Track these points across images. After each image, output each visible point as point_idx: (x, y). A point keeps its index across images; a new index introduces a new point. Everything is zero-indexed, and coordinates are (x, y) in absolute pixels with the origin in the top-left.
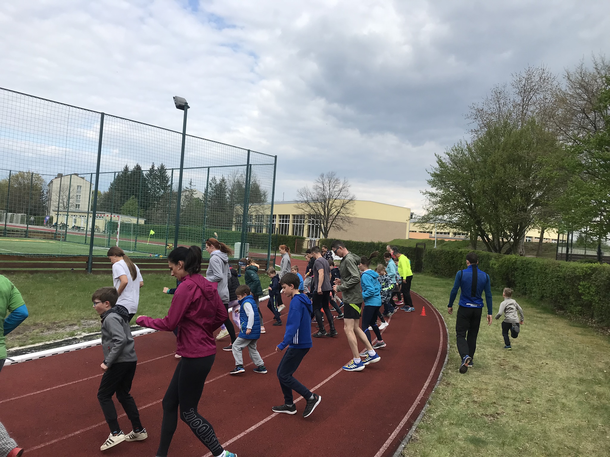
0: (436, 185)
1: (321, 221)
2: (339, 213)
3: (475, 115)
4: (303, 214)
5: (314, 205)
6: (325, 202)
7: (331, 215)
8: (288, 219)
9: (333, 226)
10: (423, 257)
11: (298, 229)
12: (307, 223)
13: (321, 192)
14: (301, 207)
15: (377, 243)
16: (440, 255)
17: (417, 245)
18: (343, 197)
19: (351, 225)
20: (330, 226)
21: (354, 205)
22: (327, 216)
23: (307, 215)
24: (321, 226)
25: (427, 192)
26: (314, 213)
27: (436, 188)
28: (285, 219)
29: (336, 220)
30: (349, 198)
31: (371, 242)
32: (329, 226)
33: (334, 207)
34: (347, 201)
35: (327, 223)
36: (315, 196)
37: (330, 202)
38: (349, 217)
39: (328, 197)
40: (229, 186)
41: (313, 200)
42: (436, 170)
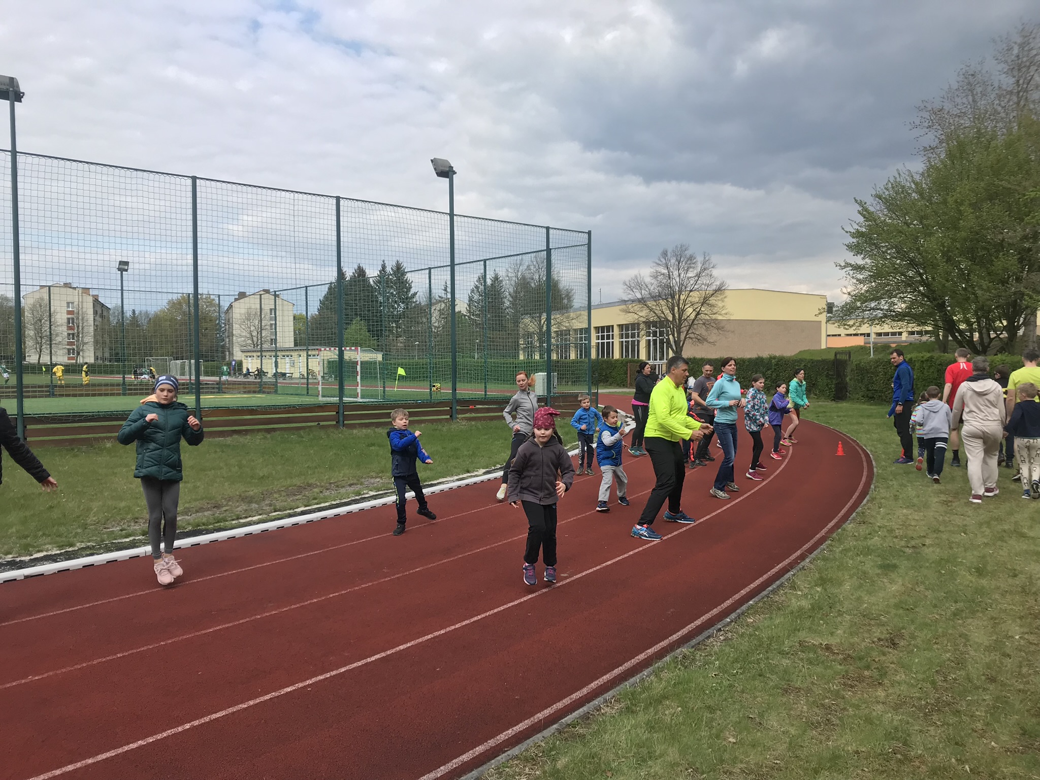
0: (862, 250)
1: (667, 331)
2: (698, 314)
3: (928, 121)
4: (636, 321)
5: (655, 304)
6: (673, 297)
7: (685, 320)
8: (611, 333)
9: (690, 338)
10: (848, 374)
11: (630, 348)
12: (645, 336)
13: (664, 281)
14: (632, 310)
15: (767, 359)
16: (875, 368)
17: (836, 355)
18: (703, 286)
19: (721, 332)
20: (685, 338)
21: (725, 297)
22: (678, 322)
23: (644, 322)
24: (668, 340)
25: (848, 265)
26: (656, 319)
27: (862, 256)
28: (605, 334)
29: (695, 326)
30: (714, 287)
31: (757, 356)
32: (682, 337)
33: (689, 305)
34: (711, 292)
35: (679, 333)
36: (654, 288)
37: (682, 297)
38: (716, 320)
39: (677, 288)
40: (508, 288)
41: (653, 297)
42: (860, 227)
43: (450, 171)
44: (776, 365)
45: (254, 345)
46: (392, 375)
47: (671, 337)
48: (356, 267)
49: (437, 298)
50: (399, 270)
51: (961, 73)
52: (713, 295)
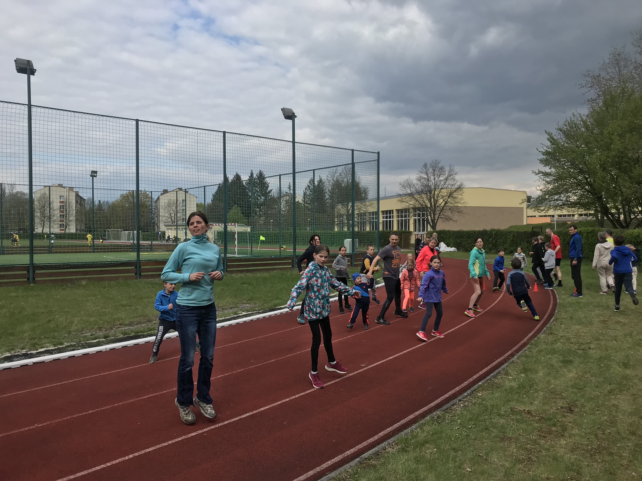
0: (549, 163)
1: (427, 214)
2: (446, 203)
3: (590, 83)
4: (407, 207)
5: (419, 197)
6: (430, 193)
7: (438, 206)
8: (392, 215)
9: (441, 217)
11: (404, 224)
12: (413, 217)
13: (425, 182)
14: (405, 200)
15: (489, 231)
17: (533, 229)
18: (449, 186)
19: (461, 214)
20: (438, 218)
21: (463, 193)
22: (434, 208)
23: (412, 208)
24: (428, 219)
25: (540, 172)
26: (420, 206)
27: (549, 167)
28: (388, 215)
29: (444, 211)
30: (456, 186)
31: (483, 229)
32: (436, 217)
33: (441, 197)
34: (454, 190)
35: (434, 215)
36: (419, 187)
37: (436, 193)
38: (458, 206)
39: (433, 187)
40: (328, 187)
41: (418, 192)
42: (548, 148)
43: (292, 115)
44: (495, 235)
45: (172, 222)
46: (257, 240)
47: (429, 217)
48: (235, 174)
49: (284, 193)
50: (261, 176)
51: (611, 53)
52: (455, 191)
